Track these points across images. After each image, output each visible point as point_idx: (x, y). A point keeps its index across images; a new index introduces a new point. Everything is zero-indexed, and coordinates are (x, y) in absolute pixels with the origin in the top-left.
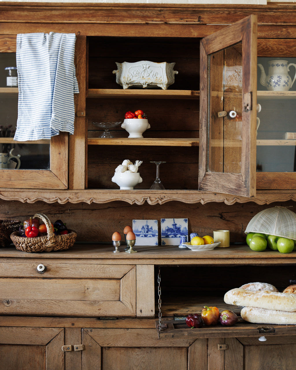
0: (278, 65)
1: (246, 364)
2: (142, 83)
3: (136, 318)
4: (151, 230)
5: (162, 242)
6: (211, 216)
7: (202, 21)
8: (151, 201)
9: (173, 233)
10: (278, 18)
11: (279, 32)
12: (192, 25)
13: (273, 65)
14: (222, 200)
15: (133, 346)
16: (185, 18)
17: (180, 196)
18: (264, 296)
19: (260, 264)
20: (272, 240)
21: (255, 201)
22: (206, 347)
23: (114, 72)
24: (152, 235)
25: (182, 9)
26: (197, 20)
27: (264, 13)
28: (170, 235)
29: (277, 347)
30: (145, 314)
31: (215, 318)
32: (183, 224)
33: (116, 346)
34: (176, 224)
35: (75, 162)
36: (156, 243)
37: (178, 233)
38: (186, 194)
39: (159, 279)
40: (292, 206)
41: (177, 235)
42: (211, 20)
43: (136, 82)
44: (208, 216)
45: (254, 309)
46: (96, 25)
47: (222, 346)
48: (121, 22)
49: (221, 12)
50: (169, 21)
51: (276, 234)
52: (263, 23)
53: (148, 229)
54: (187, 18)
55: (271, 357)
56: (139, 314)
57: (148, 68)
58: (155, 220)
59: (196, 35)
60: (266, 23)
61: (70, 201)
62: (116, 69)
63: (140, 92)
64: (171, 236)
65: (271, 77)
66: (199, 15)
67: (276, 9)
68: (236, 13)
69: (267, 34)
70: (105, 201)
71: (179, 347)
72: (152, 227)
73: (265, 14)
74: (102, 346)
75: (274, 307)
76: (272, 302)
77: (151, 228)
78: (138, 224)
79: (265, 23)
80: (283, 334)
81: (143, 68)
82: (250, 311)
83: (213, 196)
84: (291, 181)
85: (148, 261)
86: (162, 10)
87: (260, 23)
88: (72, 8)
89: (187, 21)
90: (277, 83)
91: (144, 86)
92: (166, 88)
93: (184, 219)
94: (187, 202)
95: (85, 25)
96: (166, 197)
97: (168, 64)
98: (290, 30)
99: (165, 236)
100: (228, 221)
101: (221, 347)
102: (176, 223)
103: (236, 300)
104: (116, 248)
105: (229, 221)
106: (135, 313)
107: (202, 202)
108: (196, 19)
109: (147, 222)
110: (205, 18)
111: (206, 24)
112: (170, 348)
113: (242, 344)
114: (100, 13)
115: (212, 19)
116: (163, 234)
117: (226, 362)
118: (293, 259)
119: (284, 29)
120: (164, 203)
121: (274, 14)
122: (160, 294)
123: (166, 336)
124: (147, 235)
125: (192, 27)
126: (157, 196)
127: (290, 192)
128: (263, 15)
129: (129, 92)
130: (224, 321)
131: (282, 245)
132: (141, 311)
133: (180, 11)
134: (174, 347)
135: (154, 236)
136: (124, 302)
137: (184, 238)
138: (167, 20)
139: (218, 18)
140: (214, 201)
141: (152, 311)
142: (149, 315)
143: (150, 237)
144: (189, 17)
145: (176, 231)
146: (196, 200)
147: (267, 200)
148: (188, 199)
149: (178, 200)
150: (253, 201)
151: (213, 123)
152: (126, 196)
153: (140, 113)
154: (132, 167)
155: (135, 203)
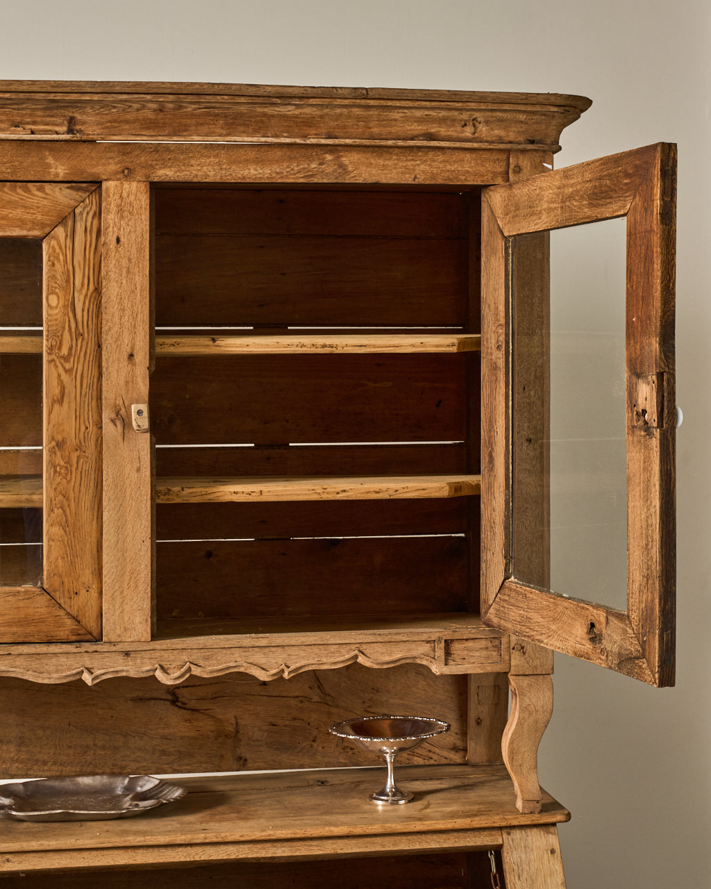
6: (141, 700)
7: (80, 131)
10: (309, 123)
11: (313, 166)
12: (49, 144)
14: (148, 671)
16: (28, 123)
17: (20, 661)
21: (247, 671)
25: (14, 96)
26: (65, 128)
27: (266, 110)
38: (38, 657)
42: (107, 127)
44: (133, 700)
49: (136, 106)
52: (263, 139)
54: (34, 123)
59: (61, 175)
60: (272, 137)
66: (71, 114)
67: (301, 98)
68: (180, 107)
69: (278, 170)
73: (269, 110)
79: (270, 140)
83: (120, 659)
87: (255, 139)
89: (33, 133)
94: (40, 681)
98: (348, 159)
100: (193, 710)
105: (197, 711)
107: (87, 678)
108: (61, 125)
110: (90, 124)
111: (93, 141)
115: (109, 124)
119: (329, 157)
121: (297, 112)
125: (51, 150)
128: (265, 115)
133: (8, 102)
139: (127, 122)
140: (124, 674)
144: (39, 119)
146: (69, 673)
147: (283, 666)
148: (43, 670)
149: (14, 675)
150: (242, 670)
151: (120, 439)
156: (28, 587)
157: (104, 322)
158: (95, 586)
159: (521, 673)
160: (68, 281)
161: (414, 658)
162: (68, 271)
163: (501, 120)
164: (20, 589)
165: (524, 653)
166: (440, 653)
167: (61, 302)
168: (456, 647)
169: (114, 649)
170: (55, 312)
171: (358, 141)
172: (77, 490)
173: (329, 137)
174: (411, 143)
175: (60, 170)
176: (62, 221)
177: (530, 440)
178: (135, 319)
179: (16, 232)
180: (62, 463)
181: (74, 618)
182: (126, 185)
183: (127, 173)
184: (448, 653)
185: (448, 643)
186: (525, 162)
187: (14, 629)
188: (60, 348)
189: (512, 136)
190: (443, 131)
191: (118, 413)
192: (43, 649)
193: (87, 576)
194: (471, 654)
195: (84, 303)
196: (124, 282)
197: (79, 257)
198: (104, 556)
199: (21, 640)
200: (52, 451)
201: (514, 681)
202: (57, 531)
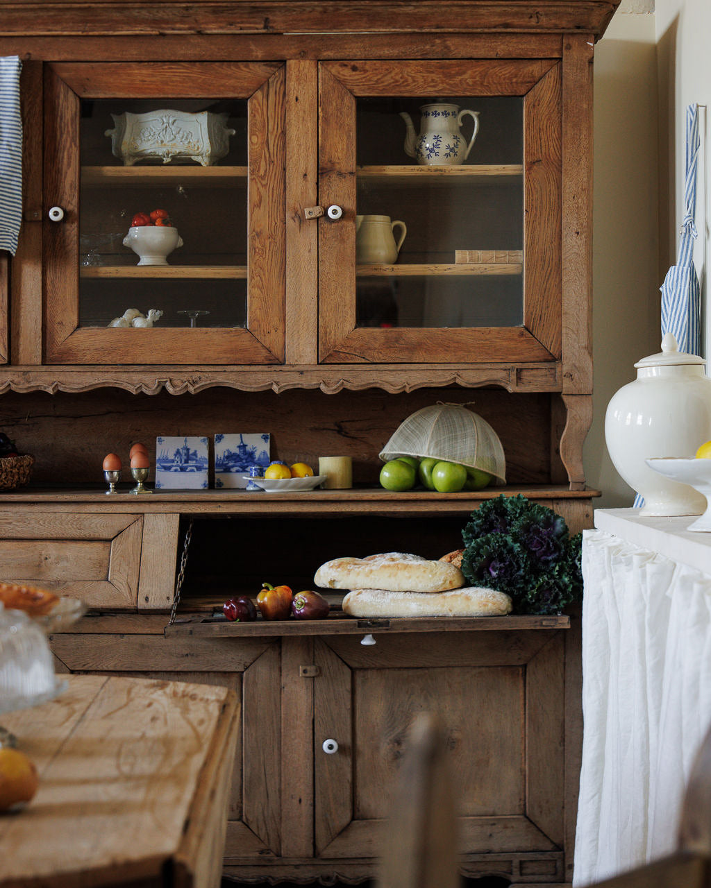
0: (436, 114)
1: (358, 705)
2: (160, 154)
3: (137, 613)
4: (194, 457)
5: (216, 481)
6: (317, 429)
7: (272, 27)
8: (174, 386)
9: (238, 464)
10: (424, 18)
11: (427, 47)
12: (252, 36)
13: (427, 114)
14: (315, 384)
15: (133, 669)
16: (239, 23)
17: (232, 376)
18: (384, 567)
20: (425, 468)
21: (382, 387)
22: (277, 672)
23: (108, 133)
24: (196, 467)
25: (229, 5)
26: (262, 26)
27: (395, 10)
28: (233, 467)
29: (420, 672)
30: (154, 604)
31: (281, 605)
32: (259, 444)
33: (100, 668)
34: (245, 446)
35: (23, 310)
36: (204, 484)
37: (249, 464)
38: (243, 374)
39: (188, 541)
40: (474, 403)
41: (247, 466)
42: (291, 24)
43: (149, 151)
44: (311, 429)
45: (364, 591)
46: (61, 39)
47: (308, 668)
48: (111, 33)
49: (308, 9)
50: (206, 29)
51: (429, 454)
52: (393, 30)
53: (187, 454)
54: (242, 23)
55: (407, 692)
56: (142, 604)
57: (173, 123)
58: (202, 438)
59: (260, 56)
60: (399, 28)
61: (13, 387)
62: (113, 127)
63: (152, 171)
64: (234, 469)
65: (423, 139)
66: (266, 16)
68: (338, 9)
69: (403, 51)
70: (82, 388)
71: (225, 673)
72: (196, 451)
74: (73, 669)
75: (399, 585)
76: (395, 576)
77: (195, 454)
78: (167, 447)
79: (398, 30)
80: (404, 629)
81: (163, 123)
82: (358, 595)
83: (297, 376)
84: (456, 345)
85: (168, 507)
86: (191, 8)
87: (388, 30)
88: (12, 7)
89: (241, 29)
90: (432, 151)
91: (166, 160)
92: (208, 163)
93: (262, 434)
94: (244, 390)
95: (41, 41)
96: (203, 378)
97: (211, 114)
98: (450, 42)
99: (222, 470)
100: (353, 438)
101: (305, 671)
102: (245, 443)
103: (334, 576)
104: (111, 486)
105: (355, 438)
106: (135, 602)
107: (275, 389)
108: (260, 23)
109: (186, 441)
110: (279, 21)
111: (281, 34)
112: (206, 675)
113: (350, 668)
114: (68, 15)
115: (291, 22)
116: (219, 465)
117: (317, 701)
118: (460, 503)
119: (438, 41)
120: (198, 391)
121: (417, 10)
122: (183, 565)
123: (177, 631)
124: (186, 468)
125: (253, 40)
126: (186, 377)
127: (453, 368)
128: (394, 13)
130: (299, 611)
131: (440, 477)
132: (147, 599)
133: (227, 9)
134: (214, 672)
135: (199, 469)
136: (115, 582)
137: (255, 469)
138: (202, 26)
140: (300, 386)
141: (168, 598)
142: (161, 607)
143: (192, 471)
144: (244, 20)
145: (246, 459)
146: (263, 384)
147: (406, 384)
148: (247, 382)
149: (227, 385)
150: (378, 386)
151: (297, 230)
152: (124, 377)
153: (161, 214)
154: (139, 323)
155: (142, 392)
156: (237, 328)
157: (287, 153)
158: (281, 328)
159: (570, 393)
160: (264, 127)
161: (495, 380)
162: (264, 121)
163: (556, 13)
164: (233, 329)
165: (572, 379)
166: (513, 377)
167: (260, 141)
168: (525, 373)
169: (293, 369)
170: (256, 147)
171: (457, 30)
172: (269, 264)
173: (438, 28)
174: (494, 30)
175: (259, 53)
176: (260, 87)
177: (578, 233)
178: (307, 151)
179: (231, 95)
180: (260, 246)
181: (267, 348)
182: (302, 63)
183: (303, 55)
184: (519, 378)
185: (519, 371)
186: (574, 42)
187: (228, 355)
188: (259, 171)
189: (564, 24)
190: (516, 21)
191: (296, 213)
192: (247, 368)
193: (275, 321)
194: (535, 379)
195: (275, 141)
196: (301, 127)
197: (271, 111)
198: (287, 308)
199: (233, 363)
200: (253, 238)
201: (565, 399)
202: (256, 291)
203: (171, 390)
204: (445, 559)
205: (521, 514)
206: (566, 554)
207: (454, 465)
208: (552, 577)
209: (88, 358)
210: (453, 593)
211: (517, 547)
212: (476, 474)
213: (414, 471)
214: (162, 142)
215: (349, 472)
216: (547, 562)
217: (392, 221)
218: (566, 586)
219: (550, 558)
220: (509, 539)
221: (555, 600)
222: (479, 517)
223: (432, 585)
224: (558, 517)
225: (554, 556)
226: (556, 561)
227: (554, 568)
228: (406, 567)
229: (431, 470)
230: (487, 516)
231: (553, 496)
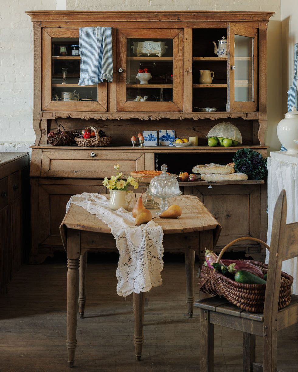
2: (147, 53)
5: (160, 144)
6: (188, 129)
7: (180, 19)
8: (153, 118)
10: (221, 17)
14: (191, 117)
16: (170, 18)
17: (169, 115)
19: (213, 152)
20: (220, 140)
23: (132, 47)
24: (154, 140)
25: (168, 13)
26: (177, 19)
28: (164, 139)
29: (221, 196)
31: (186, 178)
32: (171, 133)
34: (168, 134)
35: (111, 97)
36: (156, 144)
39: (157, 160)
40: (233, 122)
41: (168, 139)
42: (185, 19)
43: (144, 52)
44: (186, 129)
45: (207, 174)
46: (122, 22)
48: (136, 21)
49: (190, 15)
50: (162, 20)
51: (222, 136)
52: (213, 20)
53: (151, 136)
54: (172, 18)
55: (218, 201)
57: (151, 45)
58: (156, 131)
60: (215, 20)
61: (108, 118)
62: (133, 45)
64: (165, 140)
65: (220, 49)
66: (178, 17)
67: (220, 13)
68: (198, 15)
69: (216, 26)
70: (127, 118)
73: (214, 15)
75: (217, 172)
76: (216, 170)
77: (154, 136)
78: (146, 134)
80: (220, 184)
81: (148, 45)
82: (205, 175)
83: (186, 115)
85: (151, 151)
86: (158, 14)
87: (211, 20)
88: (109, 13)
89: (171, 20)
90: (222, 53)
91: (149, 55)
92: (161, 56)
93: (172, 130)
94: (172, 119)
95: (116, 23)
96: (161, 115)
97: (161, 43)
100: (198, 131)
103: (199, 170)
104: (134, 145)
107: (181, 119)
109: (151, 132)
110: (182, 18)
111: (182, 21)
113: (202, 195)
114: (124, 16)
116: (160, 139)
118: (231, 150)
120: (159, 119)
121: (219, 15)
124: (151, 140)
125: (174, 23)
126: (156, 115)
128: (213, 16)
129: (140, 58)
130: (191, 179)
131: (225, 143)
135: (155, 140)
137: (172, 140)
138: (161, 19)
139: (188, 18)
140: (187, 118)
145: (168, 137)
146: (177, 117)
147: (216, 117)
148: (173, 117)
149: (167, 118)
150: (209, 118)
151: (187, 75)
152: (139, 115)
153: (147, 70)
154: (142, 100)
155: (144, 119)
156: (170, 102)
157: (184, 54)
158: (182, 102)
159: (261, 120)
160: (177, 46)
161: (240, 116)
163: (257, 16)
165: (261, 116)
166: (245, 115)
167: (176, 50)
168: (248, 114)
169: (185, 113)
170: (175, 52)
171: (231, 21)
172: (179, 84)
173: (225, 20)
174: (240, 21)
175: (176, 27)
176: (176, 36)
177: (263, 76)
178: (190, 53)
179: (168, 38)
180: (176, 79)
181: (178, 107)
182: (188, 29)
183: (188, 27)
184: (247, 116)
185: (247, 114)
186: (262, 24)
187: (168, 109)
188: (176, 59)
189: (260, 19)
190: (246, 18)
191: (186, 70)
192: (173, 113)
193: (181, 100)
194: (251, 116)
195: (180, 51)
196: (187, 47)
197: (179, 42)
198: (184, 96)
199: (169, 111)
200: (174, 77)
201: (259, 121)
202: (175, 92)
203: (152, 119)
204: (228, 165)
205: (249, 153)
206: (262, 164)
207: (229, 139)
208: (259, 170)
209: (129, 110)
210: (232, 174)
211: (250, 162)
212: (235, 142)
213: (217, 141)
214: (148, 50)
215: (197, 141)
216: (258, 166)
217: (211, 71)
218: (263, 172)
219: (258, 165)
220: (248, 160)
221: (260, 176)
222: (238, 154)
223: (227, 172)
224: (260, 154)
225: (260, 164)
226: (260, 166)
227: (259, 168)
228: (219, 167)
229: (222, 141)
230: (240, 154)
231: (257, 148)
